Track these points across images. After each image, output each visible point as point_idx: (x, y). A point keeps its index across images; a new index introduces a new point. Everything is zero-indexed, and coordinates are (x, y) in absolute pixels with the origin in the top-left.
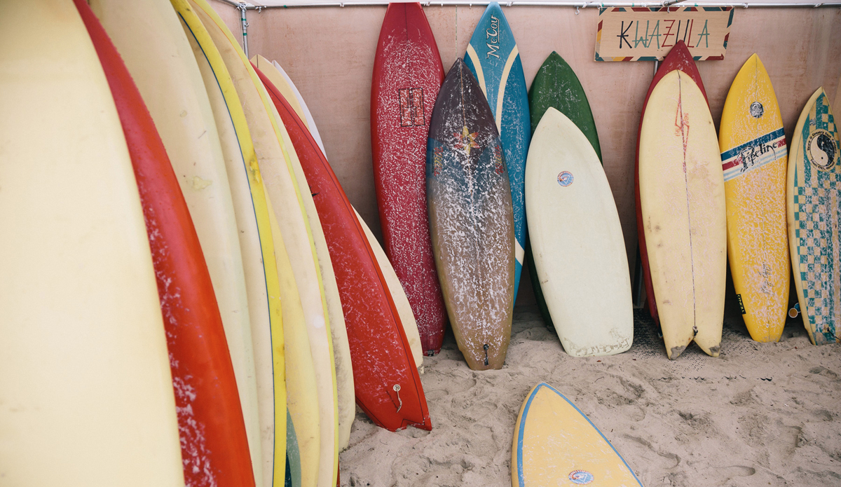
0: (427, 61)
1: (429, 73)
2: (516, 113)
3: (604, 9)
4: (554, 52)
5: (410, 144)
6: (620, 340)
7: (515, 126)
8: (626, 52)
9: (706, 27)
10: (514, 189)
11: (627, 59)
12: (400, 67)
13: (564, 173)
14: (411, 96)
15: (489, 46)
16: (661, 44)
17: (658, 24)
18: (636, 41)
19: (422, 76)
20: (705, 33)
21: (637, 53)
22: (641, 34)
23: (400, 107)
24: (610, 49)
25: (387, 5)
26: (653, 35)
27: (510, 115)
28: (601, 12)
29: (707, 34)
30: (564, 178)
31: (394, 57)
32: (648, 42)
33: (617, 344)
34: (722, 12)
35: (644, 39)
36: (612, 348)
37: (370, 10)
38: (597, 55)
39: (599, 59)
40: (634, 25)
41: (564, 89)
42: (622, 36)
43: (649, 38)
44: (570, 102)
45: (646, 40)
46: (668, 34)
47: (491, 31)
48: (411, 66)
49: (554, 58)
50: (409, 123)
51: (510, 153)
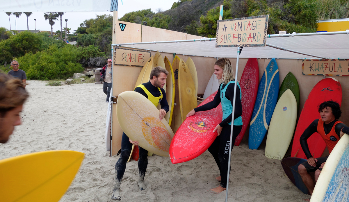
0: (254, 73)
1: (254, 75)
2: (274, 88)
3: (304, 60)
4: (290, 72)
5: (245, 93)
6: (279, 156)
7: (273, 91)
8: (312, 72)
9: (340, 65)
10: (269, 108)
11: (313, 75)
12: (247, 74)
13: (285, 107)
14: (248, 81)
15: (270, 69)
16: (324, 70)
17: (322, 64)
18: (315, 69)
19: (252, 76)
20: (340, 67)
21: (316, 73)
22: (317, 67)
23: (245, 83)
24: (307, 71)
25: (248, 58)
26: (321, 68)
27: (272, 88)
28: (303, 61)
29: (341, 68)
30: (285, 109)
31: (246, 71)
32: (319, 70)
33: (277, 157)
34: (346, 61)
35: (318, 69)
36: (276, 157)
37: (244, 59)
38: (303, 73)
39: (303, 74)
40: (314, 65)
41: (291, 82)
42: (310, 68)
43: (320, 68)
44: (292, 86)
45: (319, 69)
46: (326, 68)
47: (271, 66)
48: (250, 73)
49: (290, 73)
50: (246, 88)
51: (270, 98)
